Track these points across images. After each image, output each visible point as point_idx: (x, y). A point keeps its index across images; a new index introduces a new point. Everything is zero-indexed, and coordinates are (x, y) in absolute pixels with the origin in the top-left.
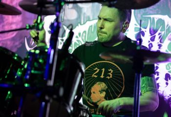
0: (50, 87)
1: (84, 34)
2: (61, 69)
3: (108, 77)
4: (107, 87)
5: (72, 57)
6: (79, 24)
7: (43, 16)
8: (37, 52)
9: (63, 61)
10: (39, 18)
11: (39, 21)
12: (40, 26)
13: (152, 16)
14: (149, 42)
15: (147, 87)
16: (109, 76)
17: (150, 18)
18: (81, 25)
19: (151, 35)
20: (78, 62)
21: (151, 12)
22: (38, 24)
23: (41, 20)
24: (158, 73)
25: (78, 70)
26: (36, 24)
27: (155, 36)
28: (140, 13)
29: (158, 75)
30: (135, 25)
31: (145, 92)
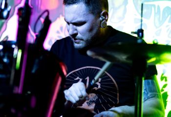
0: (17, 94)
3: (96, 88)
4: (97, 97)
6: (61, 16)
9: (37, 61)
14: (154, 37)
15: (148, 93)
16: (97, 86)
17: (154, 6)
18: (63, 16)
19: (157, 27)
27: (161, 29)
30: (135, 15)
31: (145, 100)
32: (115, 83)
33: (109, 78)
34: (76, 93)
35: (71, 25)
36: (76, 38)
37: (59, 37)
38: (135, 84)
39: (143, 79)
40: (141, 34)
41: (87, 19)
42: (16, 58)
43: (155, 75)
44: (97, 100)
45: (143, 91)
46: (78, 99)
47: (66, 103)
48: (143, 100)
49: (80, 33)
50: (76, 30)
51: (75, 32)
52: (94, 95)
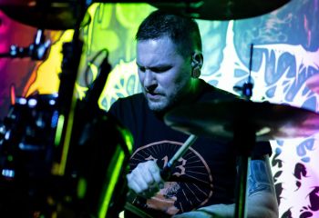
0: (58, 177)
1: (132, 82)
2: (82, 142)
3: (177, 174)
4: (178, 187)
5: (105, 118)
6: (122, 61)
7: (46, 32)
8: (33, 103)
9: (88, 126)
10: (39, 33)
11: (38, 41)
12: (41, 52)
13: (270, 47)
14: (263, 98)
16: (180, 171)
17: (266, 51)
18: (125, 62)
19: (269, 84)
20: (119, 128)
21: (268, 39)
22: (37, 47)
23: (43, 40)
24: (280, 162)
25: (119, 148)
26: (32, 47)
27: (275, 87)
28: (245, 41)
29: (280, 166)
30: (236, 64)
31: (251, 193)
32: (207, 166)
33: (198, 158)
34: (144, 178)
35: (148, 71)
36: (155, 92)
37: (118, 94)
38: (237, 168)
39: (249, 159)
40: (248, 91)
41: (173, 62)
42: (56, 128)
43: (268, 156)
44: (180, 191)
45: (249, 178)
46: (145, 186)
47: (128, 194)
48: (248, 193)
49: (162, 85)
50: (155, 79)
51: (154, 82)
52: (174, 183)
